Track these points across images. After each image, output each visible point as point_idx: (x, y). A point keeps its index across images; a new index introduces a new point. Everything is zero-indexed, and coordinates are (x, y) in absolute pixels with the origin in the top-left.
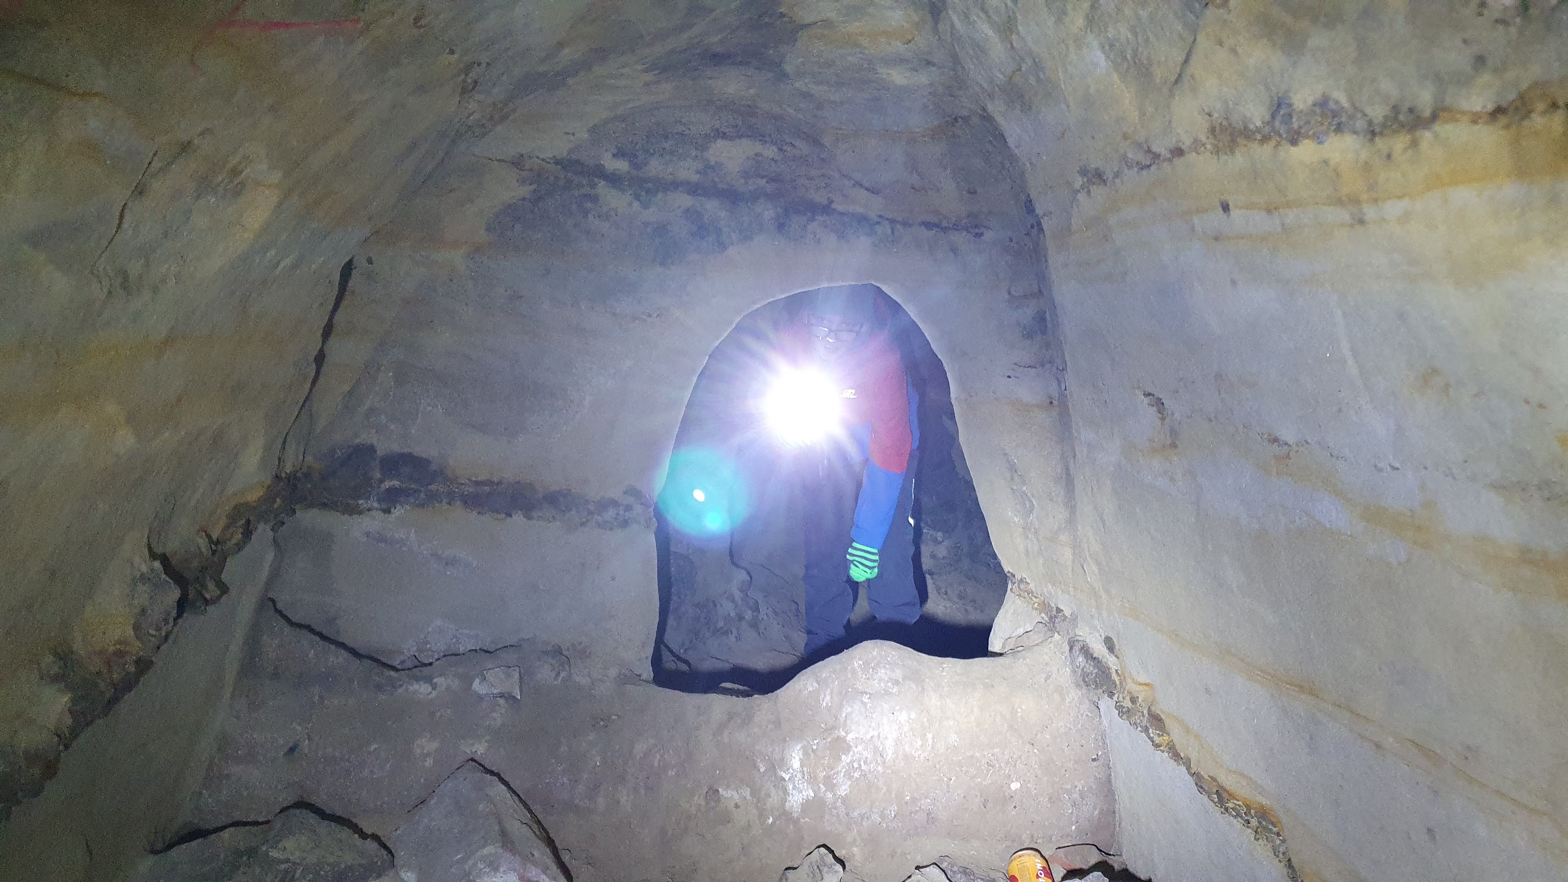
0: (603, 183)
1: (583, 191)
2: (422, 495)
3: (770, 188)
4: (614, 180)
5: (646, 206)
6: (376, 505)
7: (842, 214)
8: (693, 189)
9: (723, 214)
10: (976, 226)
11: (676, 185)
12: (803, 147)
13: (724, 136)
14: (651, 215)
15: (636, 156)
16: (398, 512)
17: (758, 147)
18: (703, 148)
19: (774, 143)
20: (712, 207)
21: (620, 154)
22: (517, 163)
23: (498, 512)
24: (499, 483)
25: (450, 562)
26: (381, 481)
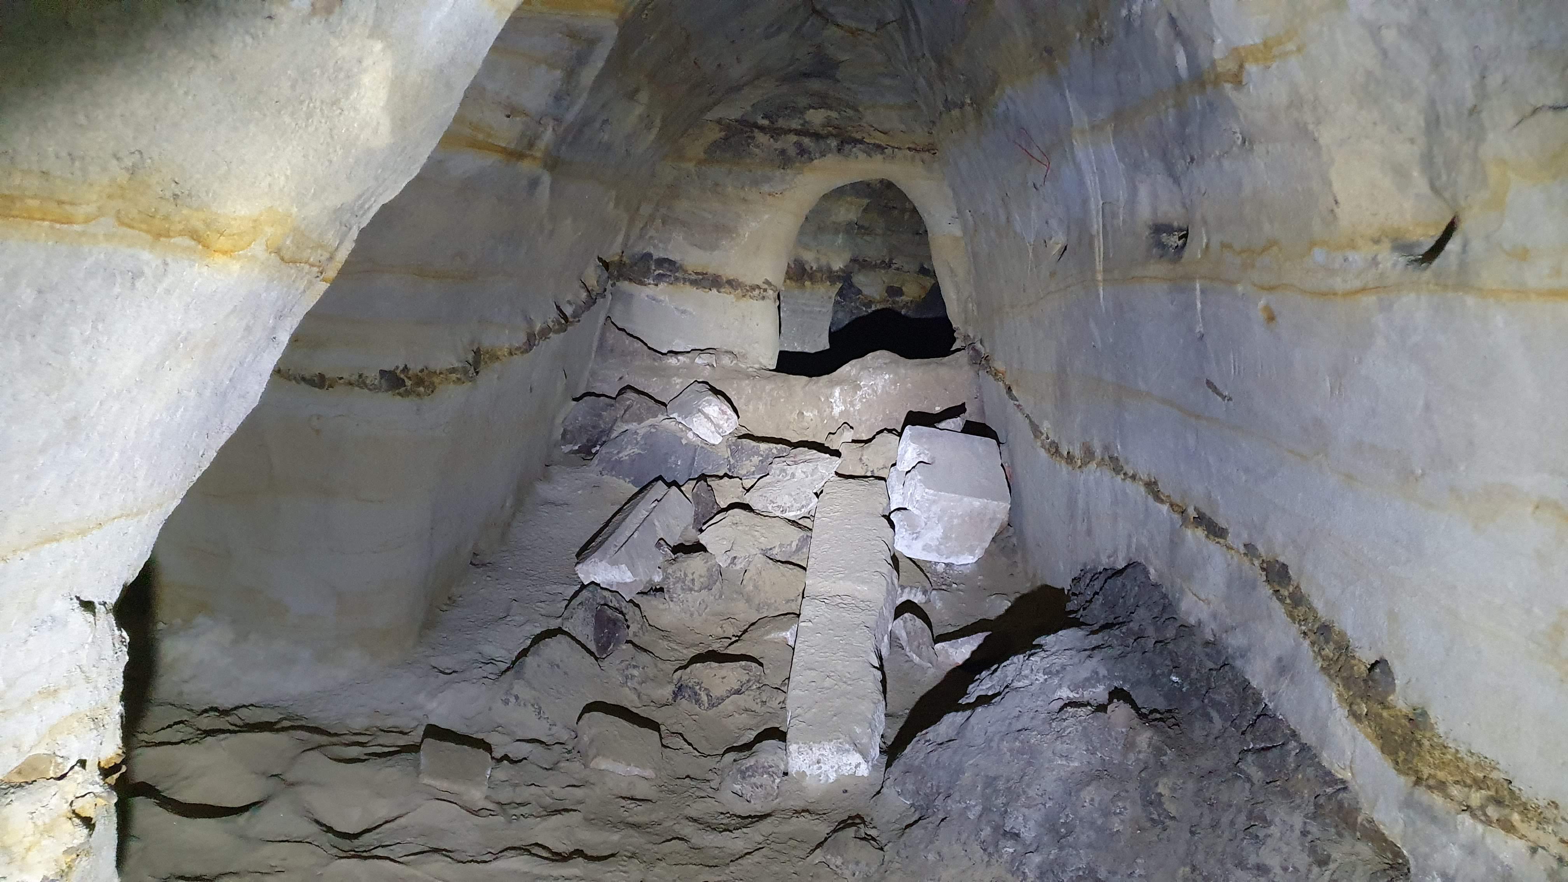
0: (757, 130)
1: (748, 134)
2: (673, 279)
3: (834, 132)
4: (762, 129)
5: (776, 141)
6: (652, 282)
7: (868, 144)
8: (798, 133)
9: (812, 144)
10: (933, 150)
11: (790, 131)
12: (850, 113)
13: (813, 108)
14: (779, 145)
15: (772, 118)
16: (662, 286)
17: (829, 113)
18: (802, 113)
19: (836, 111)
20: (806, 141)
21: (765, 117)
22: (719, 122)
23: (705, 288)
24: (706, 274)
25: (684, 312)
26: (655, 270)
